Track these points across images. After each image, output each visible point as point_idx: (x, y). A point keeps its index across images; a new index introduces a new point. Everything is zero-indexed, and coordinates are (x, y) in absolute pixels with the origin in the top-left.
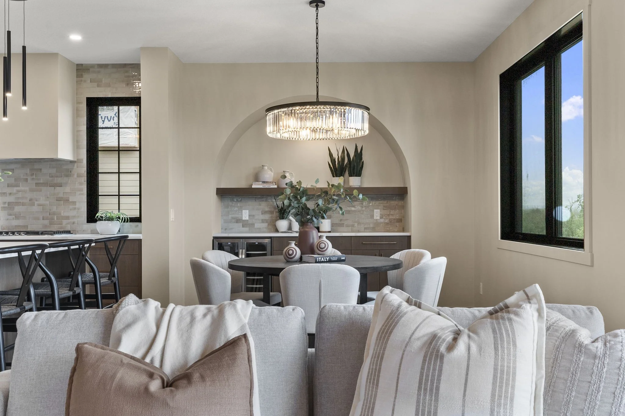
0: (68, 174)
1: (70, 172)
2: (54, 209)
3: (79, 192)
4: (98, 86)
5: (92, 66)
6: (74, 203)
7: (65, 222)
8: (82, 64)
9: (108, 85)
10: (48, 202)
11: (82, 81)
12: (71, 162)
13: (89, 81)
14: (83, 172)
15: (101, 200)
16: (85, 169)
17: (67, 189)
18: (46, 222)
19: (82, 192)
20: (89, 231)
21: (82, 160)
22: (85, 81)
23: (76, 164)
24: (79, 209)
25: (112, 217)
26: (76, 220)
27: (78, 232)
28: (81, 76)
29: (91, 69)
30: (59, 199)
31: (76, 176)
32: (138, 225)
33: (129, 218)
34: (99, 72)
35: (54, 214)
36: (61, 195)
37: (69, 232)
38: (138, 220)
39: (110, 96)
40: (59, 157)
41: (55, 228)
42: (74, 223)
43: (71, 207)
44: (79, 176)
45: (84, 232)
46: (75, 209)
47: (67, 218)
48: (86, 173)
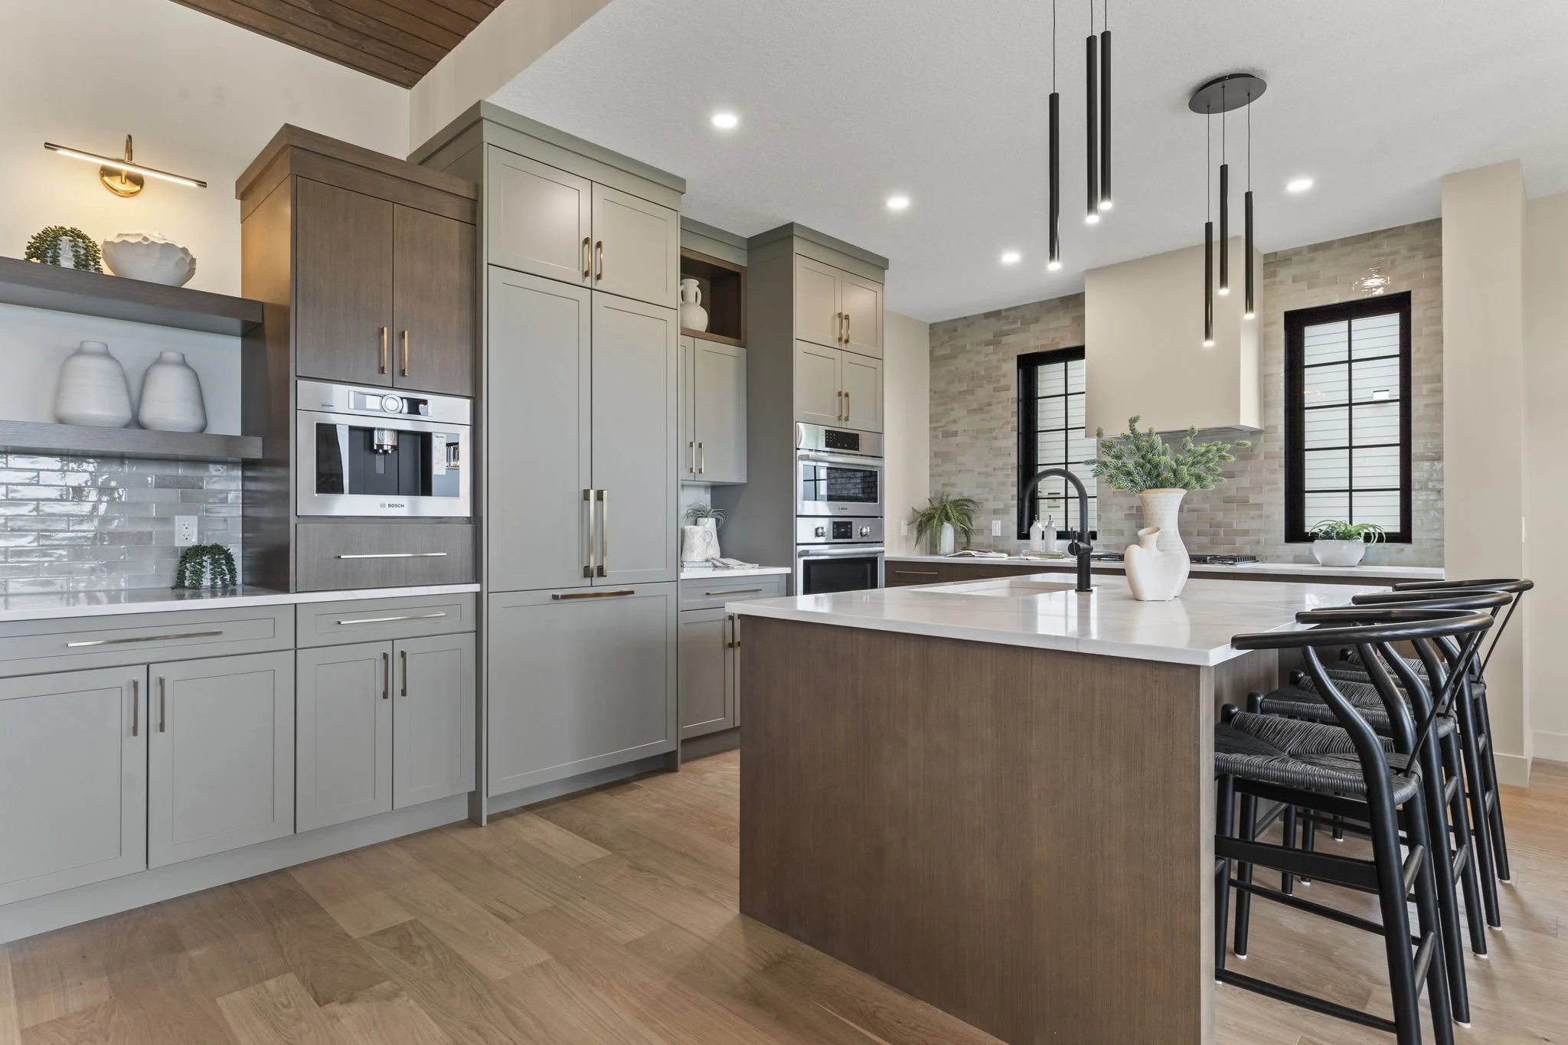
0: (1246, 455)
1: (1251, 451)
2: (1220, 517)
3: (1269, 487)
4: (1310, 286)
5: (1298, 252)
6: (1259, 506)
7: (1239, 540)
8: (1276, 253)
9: (1334, 281)
10: (1208, 506)
11: (1274, 283)
12: (1254, 433)
13: (1290, 281)
14: (1278, 449)
15: (1310, 500)
16: (1283, 443)
17: (1245, 482)
18: (1205, 540)
19: (1275, 486)
20: (1291, 558)
21: (1276, 427)
22: (1281, 283)
23: (1263, 436)
24: (1268, 517)
25: (1350, 531)
26: (1262, 538)
27: (1267, 559)
28: (1274, 274)
29: (1295, 258)
30: (1228, 500)
31: (1262, 456)
32: (1403, 550)
33: (1385, 533)
34: (1312, 260)
35: (1219, 525)
36: (1233, 492)
37: (1253, 559)
38: (1404, 536)
39: (1337, 301)
40: (1240, 424)
41: (1221, 551)
42: (1258, 542)
43: (1253, 513)
44: (1269, 456)
45: (1278, 559)
46: (1261, 516)
47: (1246, 532)
48: (1283, 451)
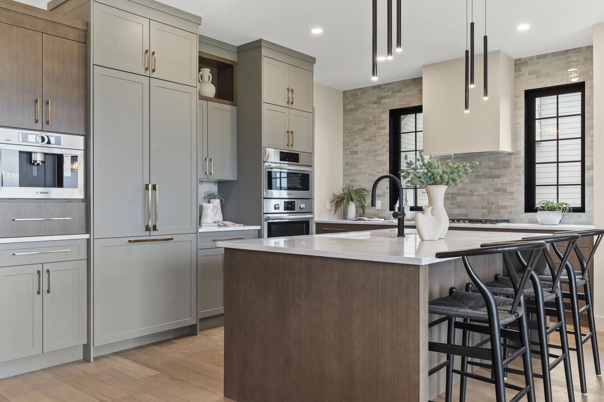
0: (506, 166)
1: (508, 164)
2: (493, 199)
3: (517, 183)
4: (537, 77)
5: (531, 59)
6: (512, 193)
7: (502, 211)
8: (520, 59)
9: (548, 75)
10: (486, 193)
11: (520, 75)
12: (510, 154)
13: (528, 74)
14: (521, 163)
15: (538, 190)
16: (524, 160)
17: (505, 180)
18: (485, 211)
19: (519, 183)
20: (527, 221)
21: (520, 151)
22: (523, 75)
23: (514, 156)
24: (516, 199)
25: (554, 206)
26: (513, 210)
27: (515, 221)
28: (520, 70)
29: (530, 62)
30: (497, 190)
31: (513, 167)
32: (581, 216)
33: (572, 208)
34: (538, 63)
35: (492, 203)
36: (499, 186)
37: (508, 221)
38: (582, 209)
39: (550, 85)
40: (500, 150)
41: (493, 217)
42: (511, 212)
43: (509, 197)
44: (517, 167)
45: (521, 221)
46: (513, 198)
47: (505, 207)
48: (524, 164)
